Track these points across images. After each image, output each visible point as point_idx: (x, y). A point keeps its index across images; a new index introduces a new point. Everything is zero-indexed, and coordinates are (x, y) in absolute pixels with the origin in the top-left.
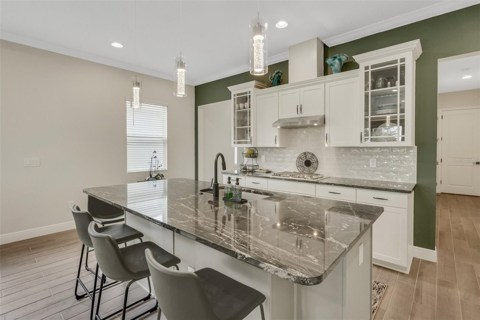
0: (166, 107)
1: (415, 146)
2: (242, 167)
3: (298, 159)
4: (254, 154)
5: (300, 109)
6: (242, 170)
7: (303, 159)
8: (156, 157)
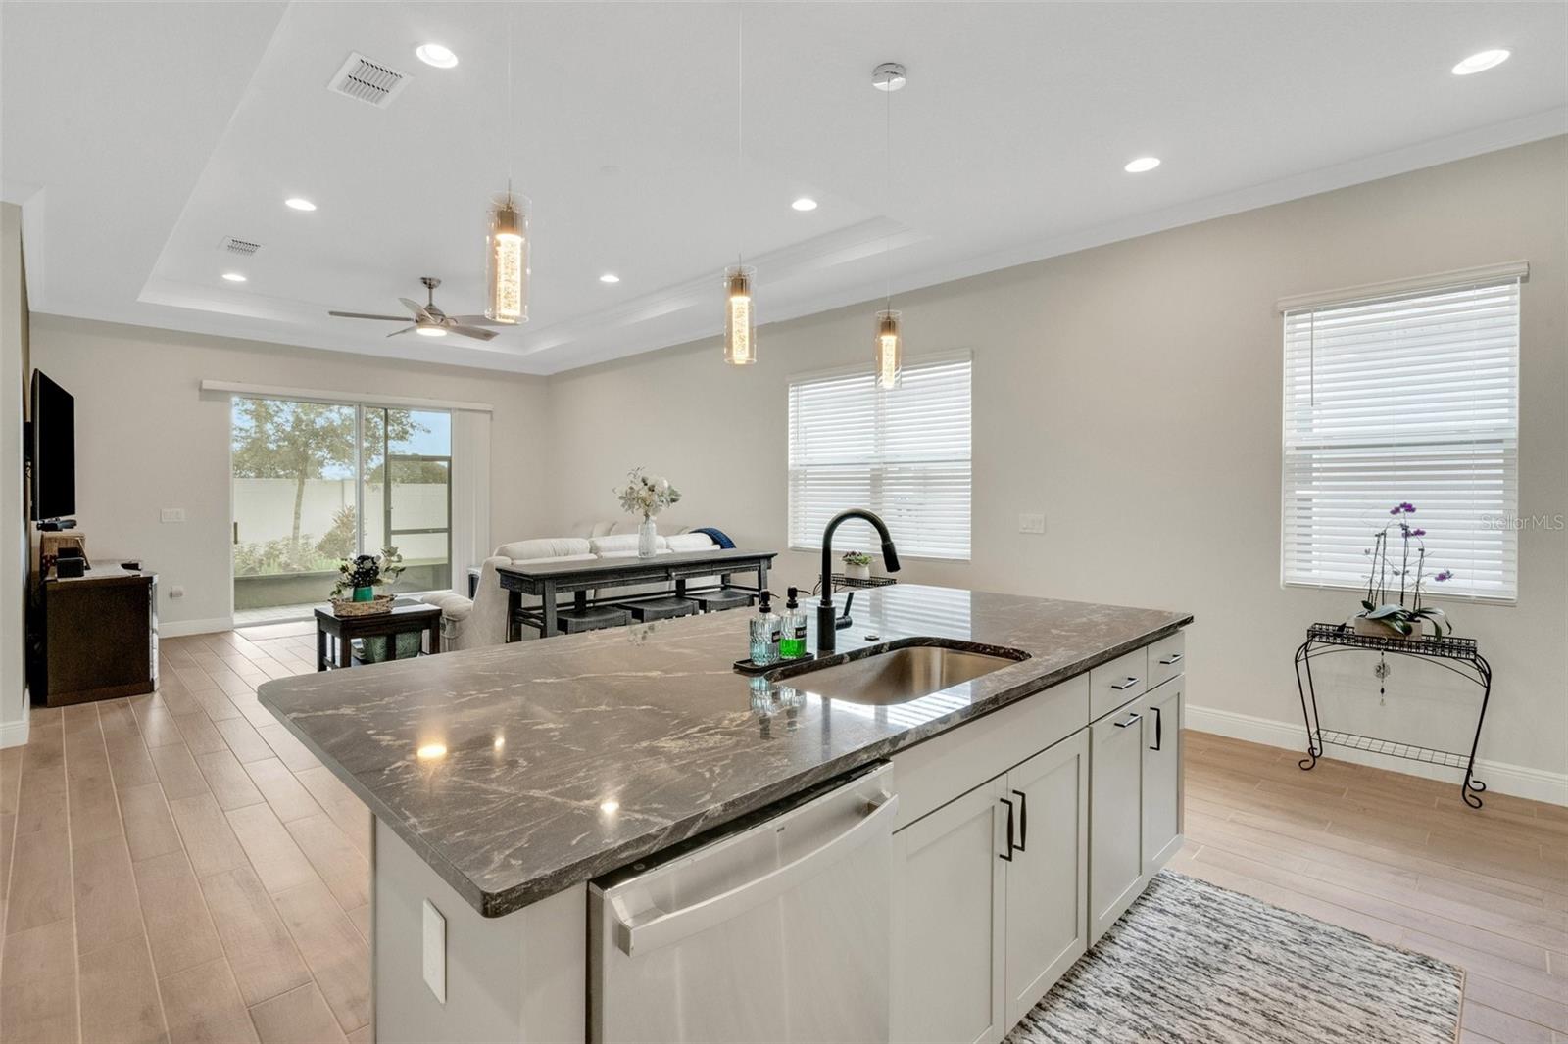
0: (1519, 287)
8: (1419, 533)
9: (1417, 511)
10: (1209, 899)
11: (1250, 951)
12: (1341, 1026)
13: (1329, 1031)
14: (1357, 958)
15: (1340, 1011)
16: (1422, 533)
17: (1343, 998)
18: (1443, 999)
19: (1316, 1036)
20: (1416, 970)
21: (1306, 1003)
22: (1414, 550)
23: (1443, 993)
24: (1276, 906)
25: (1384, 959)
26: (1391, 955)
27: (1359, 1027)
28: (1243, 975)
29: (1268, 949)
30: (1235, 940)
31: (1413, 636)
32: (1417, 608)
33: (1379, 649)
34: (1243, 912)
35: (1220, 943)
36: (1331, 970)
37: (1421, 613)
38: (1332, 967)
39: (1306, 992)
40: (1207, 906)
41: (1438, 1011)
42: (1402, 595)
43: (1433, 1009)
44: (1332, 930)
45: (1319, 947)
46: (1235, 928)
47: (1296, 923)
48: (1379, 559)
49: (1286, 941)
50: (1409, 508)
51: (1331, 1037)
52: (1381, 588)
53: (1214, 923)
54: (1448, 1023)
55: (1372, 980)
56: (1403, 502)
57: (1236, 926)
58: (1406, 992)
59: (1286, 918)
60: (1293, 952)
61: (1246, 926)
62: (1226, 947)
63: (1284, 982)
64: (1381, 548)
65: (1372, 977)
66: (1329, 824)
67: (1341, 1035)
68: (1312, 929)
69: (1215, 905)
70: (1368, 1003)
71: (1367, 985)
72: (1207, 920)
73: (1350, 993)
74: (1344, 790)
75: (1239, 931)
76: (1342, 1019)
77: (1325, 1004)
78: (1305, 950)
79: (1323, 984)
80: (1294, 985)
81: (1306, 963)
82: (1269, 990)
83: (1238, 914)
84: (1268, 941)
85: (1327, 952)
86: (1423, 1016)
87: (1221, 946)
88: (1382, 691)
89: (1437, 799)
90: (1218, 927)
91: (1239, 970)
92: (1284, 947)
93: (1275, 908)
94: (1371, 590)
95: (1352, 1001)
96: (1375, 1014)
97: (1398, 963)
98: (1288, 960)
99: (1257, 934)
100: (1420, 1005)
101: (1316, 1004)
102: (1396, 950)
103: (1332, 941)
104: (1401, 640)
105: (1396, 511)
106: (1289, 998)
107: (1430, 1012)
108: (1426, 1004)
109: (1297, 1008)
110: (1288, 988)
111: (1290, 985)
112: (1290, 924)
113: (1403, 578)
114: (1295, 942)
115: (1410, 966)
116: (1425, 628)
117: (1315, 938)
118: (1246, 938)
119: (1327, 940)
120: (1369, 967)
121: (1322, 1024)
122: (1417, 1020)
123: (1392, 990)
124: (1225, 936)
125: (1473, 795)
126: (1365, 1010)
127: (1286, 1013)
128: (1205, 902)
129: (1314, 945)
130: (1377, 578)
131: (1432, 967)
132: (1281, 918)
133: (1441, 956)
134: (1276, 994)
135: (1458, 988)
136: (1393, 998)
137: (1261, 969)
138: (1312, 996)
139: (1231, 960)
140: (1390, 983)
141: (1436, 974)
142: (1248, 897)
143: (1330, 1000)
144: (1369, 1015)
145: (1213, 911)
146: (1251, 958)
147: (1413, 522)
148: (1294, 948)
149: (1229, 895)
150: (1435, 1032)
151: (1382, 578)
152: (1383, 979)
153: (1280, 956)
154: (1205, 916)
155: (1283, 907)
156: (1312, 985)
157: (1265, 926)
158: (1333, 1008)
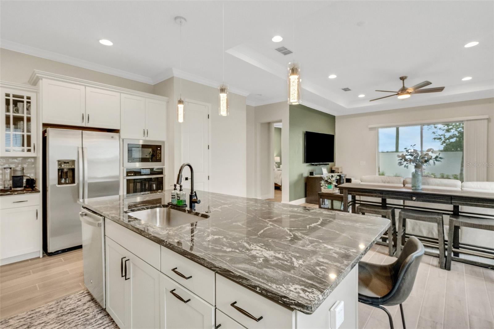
29: (50, 318)
35: (65, 308)
63: (38, 314)
81: (36, 323)
82: (40, 309)
111: (36, 314)
124: (66, 310)
138: (28, 317)
143: (22, 320)
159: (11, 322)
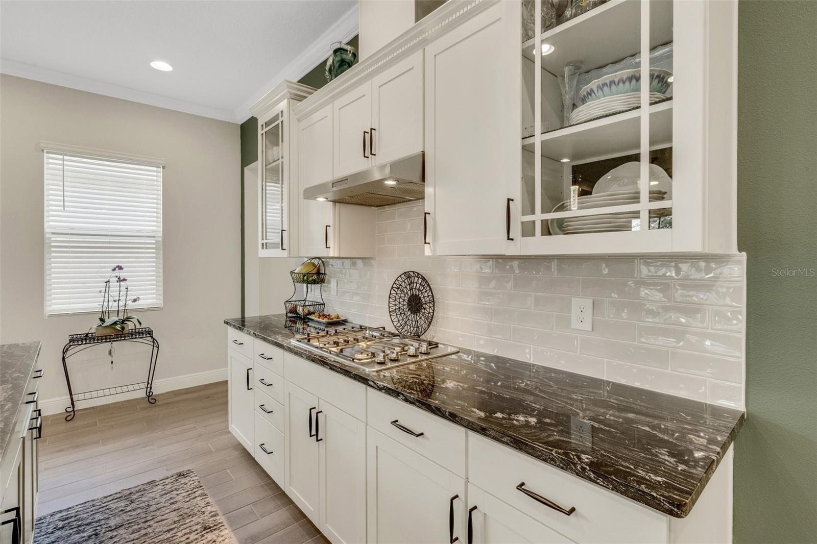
0: (161, 170)
1: (740, 249)
2: (289, 306)
3: (393, 291)
4: (318, 273)
5: (368, 143)
6: (289, 315)
7: (405, 290)
8: (124, 280)
9: (124, 269)
10: (67, 519)
11: (110, 527)
12: (171, 525)
13: (168, 531)
14: (157, 492)
15: (167, 519)
16: (126, 280)
17: (164, 513)
18: (195, 484)
19: (166, 537)
20: (179, 480)
21: (152, 528)
22: (123, 288)
23: (193, 482)
24: (105, 496)
25: (166, 485)
26: (167, 481)
27: (176, 519)
28: (115, 541)
29: (117, 519)
30: (98, 528)
31: (126, 331)
32: (125, 317)
33: (110, 341)
34: (92, 511)
35: (92, 536)
36: (151, 506)
37: (128, 319)
38: (150, 504)
39: (148, 523)
40: (69, 523)
41: (197, 489)
42: (118, 312)
43: (195, 490)
44: (139, 488)
45: (139, 500)
46: (93, 522)
47: (121, 497)
48: (107, 294)
49: (123, 509)
50: (120, 268)
51: (171, 532)
52: (107, 310)
53: (80, 528)
54: (202, 491)
55: (168, 496)
56: (117, 265)
57: (93, 521)
58: (182, 491)
59: (115, 498)
60: (130, 511)
61: (98, 517)
62: (96, 535)
63: (136, 527)
64: (107, 289)
65: (167, 495)
66: (101, 441)
67: (174, 528)
68: (130, 494)
69: (73, 519)
70: (174, 506)
71: (168, 500)
72: (75, 530)
73: (164, 509)
74: (96, 422)
75: (97, 522)
76: (169, 521)
77: (159, 521)
78: (134, 505)
79: (152, 514)
80: (141, 525)
81: (139, 511)
83: (90, 514)
84: (114, 515)
85: (144, 499)
86: (194, 496)
87: (93, 536)
88: (112, 363)
89: (138, 407)
90: (84, 528)
91: (111, 540)
92: (124, 512)
93: (106, 497)
94: (103, 311)
95: (168, 511)
96: (179, 509)
97: (172, 482)
98: (130, 516)
99: (106, 516)
100: (190, 492)
101: (155, 524)
102: (168, 478)
103: (142, 493)
104: (121, 334)
105: (114, 270)
106: (143, 532)
107: (194, 492)
108: (192, 490)
109: (150, 533)
110: (140, 528)
111: (139, 526)
112: (119, 500)
113: (118, 303)
114: (127, 506)
115: (177, 480)
116: (130, 326)
117: (134, 497)
118: (103, 522)
119: (139, 494)
120: (163, 492)
121: (164, 531)
122: (193, 498)
123: (178, 495)
124: (91, 530)
125: (151, 399)
126: (175, 510)
127: (148, 540)
128: (67, 522)
129: (136, 501)
130: (106, 304)
131: (184, 475)
132: (113, 500)
133: (184, 469)
134: (136, 535)
135: (196, 476)
136: (180, 498)
137: (122, 531)
138: (152, 523)
139: (104, 539)
140: (175, 492)
141: (187, 476)
142: (88, 501)
143: (159, 518)
144: (177, 511)
145: (74, 523)
146: (113, 530)
147: (122, 274)
148: (129, 509)
149: (77, 509)
150: (201, 498)
151: (108, 304)
152: (172, 493)
153: (125, 517)
154: (72, 529)
155: (110, 494)
156: (148, 518)
157: (108, 509)
158: (163, 520)
159: (175, 517)
